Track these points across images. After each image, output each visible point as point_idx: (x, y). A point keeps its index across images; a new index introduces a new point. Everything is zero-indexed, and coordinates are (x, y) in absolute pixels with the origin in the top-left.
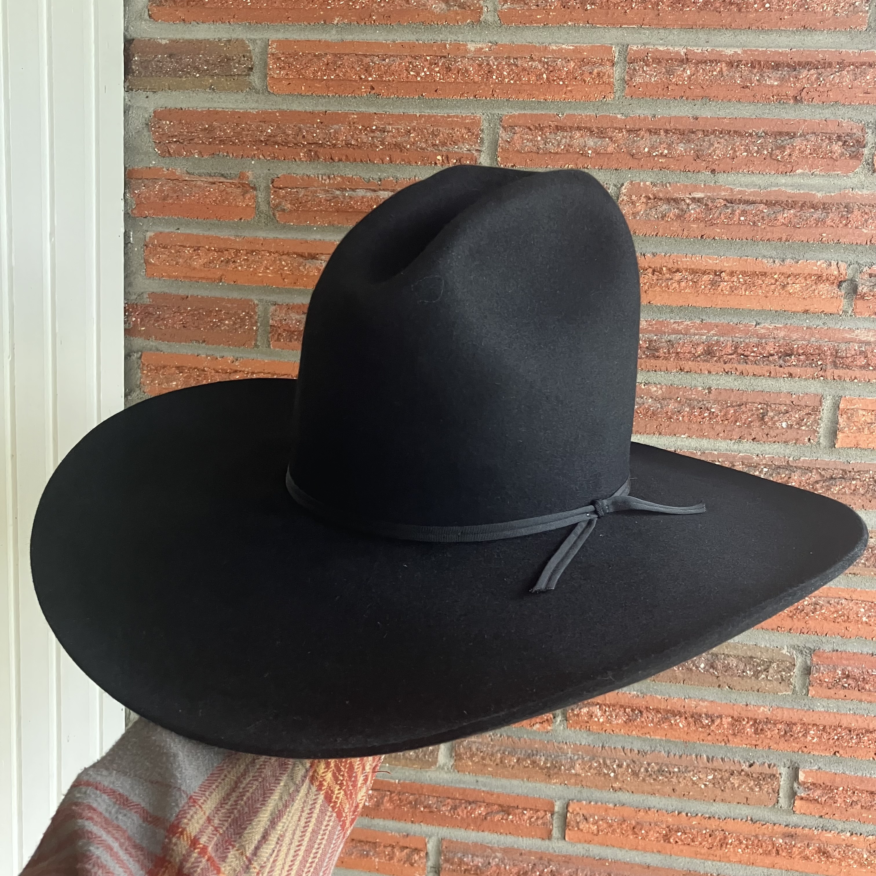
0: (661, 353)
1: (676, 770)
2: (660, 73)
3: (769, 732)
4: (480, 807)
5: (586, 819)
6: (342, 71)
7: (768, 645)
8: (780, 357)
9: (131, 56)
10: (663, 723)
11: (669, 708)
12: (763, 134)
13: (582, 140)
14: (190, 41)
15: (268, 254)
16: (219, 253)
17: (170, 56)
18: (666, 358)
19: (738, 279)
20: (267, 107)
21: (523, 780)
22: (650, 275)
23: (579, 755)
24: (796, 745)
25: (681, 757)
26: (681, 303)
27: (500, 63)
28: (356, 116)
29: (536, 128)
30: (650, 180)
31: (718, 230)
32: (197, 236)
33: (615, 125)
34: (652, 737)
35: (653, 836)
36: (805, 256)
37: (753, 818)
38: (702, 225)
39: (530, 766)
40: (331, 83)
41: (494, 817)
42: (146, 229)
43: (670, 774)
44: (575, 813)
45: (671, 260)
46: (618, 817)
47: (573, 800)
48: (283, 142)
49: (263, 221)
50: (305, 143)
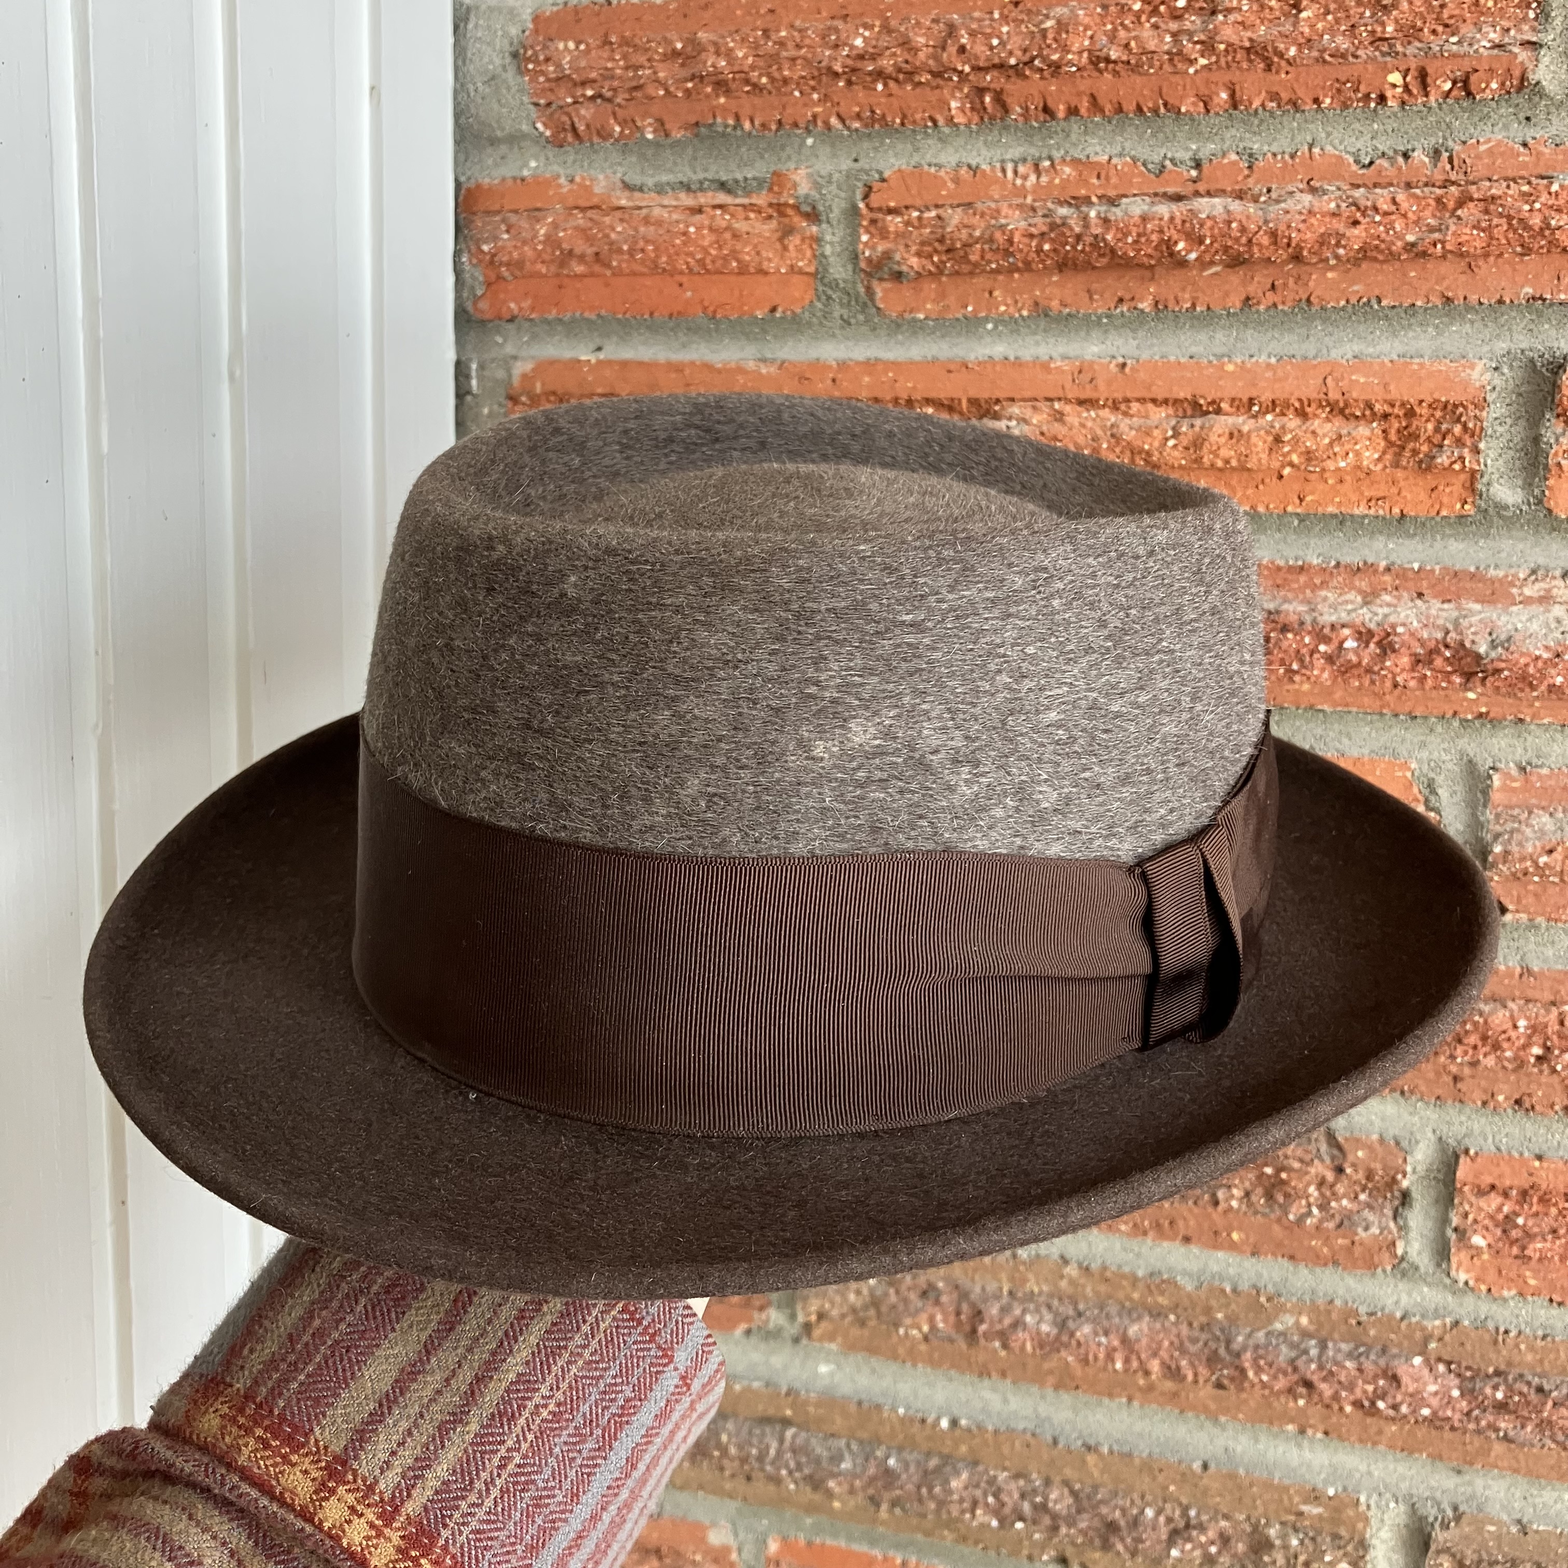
32: (650, 367)
42: (515, 352)
48: (900, 70)
49: (836, 314)
50: (967, 69)
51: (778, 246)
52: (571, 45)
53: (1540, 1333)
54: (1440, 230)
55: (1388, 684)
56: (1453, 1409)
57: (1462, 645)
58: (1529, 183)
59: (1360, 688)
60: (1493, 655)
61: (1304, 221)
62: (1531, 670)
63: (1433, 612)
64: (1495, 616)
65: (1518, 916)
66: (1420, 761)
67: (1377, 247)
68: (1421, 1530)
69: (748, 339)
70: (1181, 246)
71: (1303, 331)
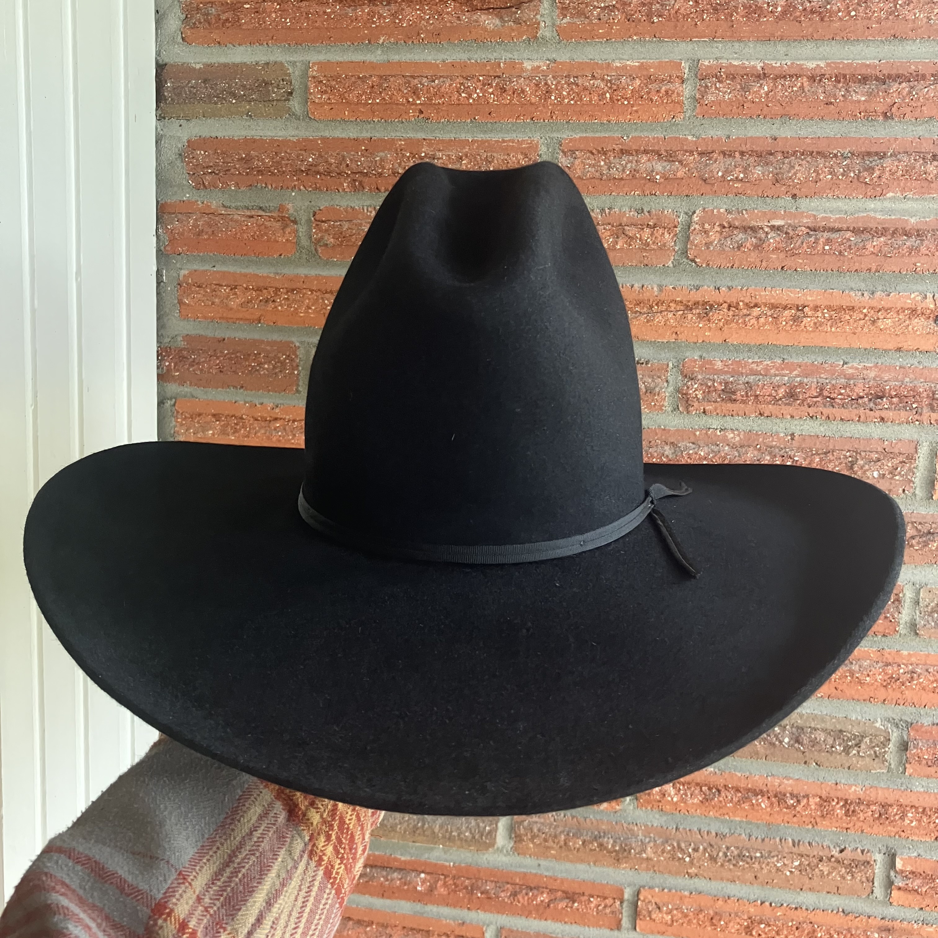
0: (738, 396)
1: (758, 855)
2: (734, 90)
3: (861, 814)
4: (542, 893)
5: (659, 908)
6: (388, 94)
7: (859, 718)
8: (870, 400)
9: (163, 82)
10: (744, 803)
11: (749, 786)
12: (849, 155)
13: (649, 164)
14: (225, 65)
16: (258, 292)
17: (205, 81)
18: (743, 402)
19: (823, 314)
20: (307, 134)
21: (589, 864)
22: (725, 310)
23: (650, 837)
24: (893, 829)
25: (763, 840)
26: (760, 340)
27: (559, 82)
28: (403, 143)
29: (599, 152)
30: (725, 206)
31: (800, 261)
33: (685, 148)
34: (732, 818)
35: (733, 927)
36: (897, 288)
37: (845, 909)
38: (782, 256)
39: (597, 849)
40: (376, 107)
41: (558, 904)
42: (180, 267)
43: (752, 860)
44: (647, 901)
45: (748, 294)
46: (694, 906)
47: (644, 887)
48: (325, 171)
49: (304, 258)
50: (349, 172)
51: (282, 231)
52: (202, 152)
69: (271, 265)
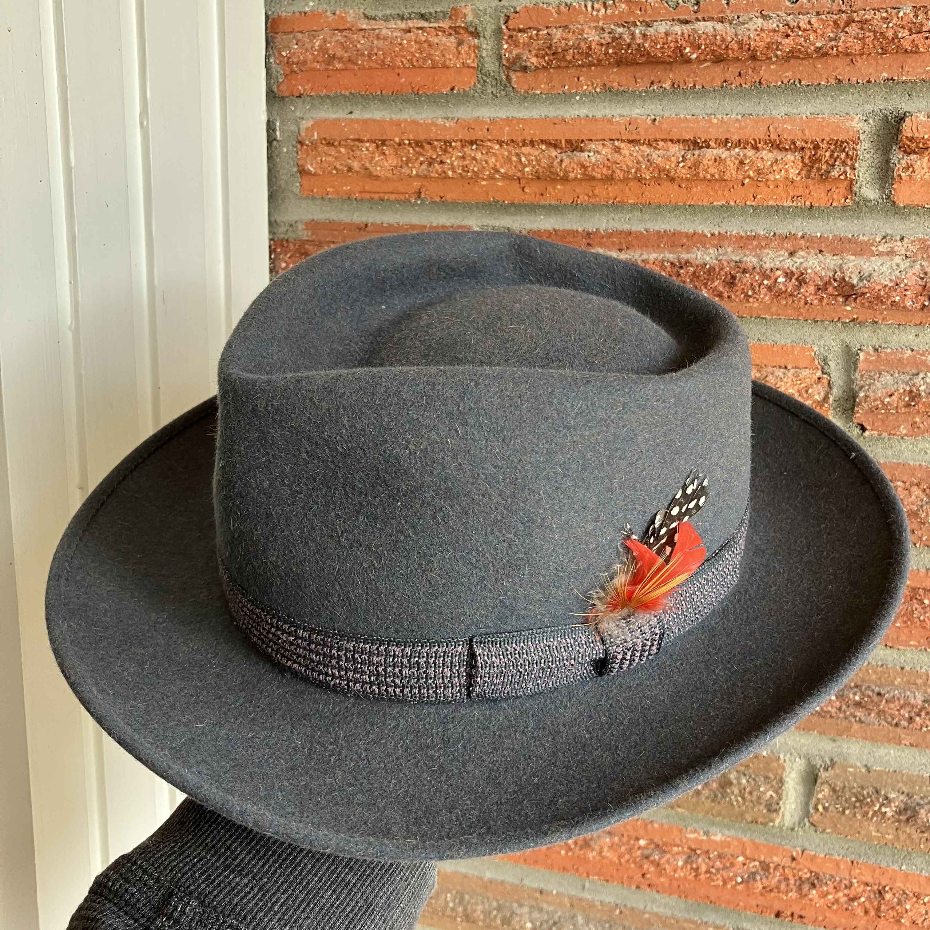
15: (497, 147)
16: (417, 149)
32: (381, 123)
42: (301, 115)
49: (489, 91)
51: (455, 51)
53: (880, 663)
54: (836, 40)
55: (802, 302)
56: (832, 707)
57: (843, 279)
58: (887, 11)
59: (786, 305)
60: (861, 284)
61: (758, 35)
62: (882, 293)
63: (828, 261)
64: (862, 263)
65: (872, 433)
66: (819, 346)
67: (799, 50)
68: (813, 773)
69: (438, 105)
70: (688, 50)
71: (757, 100)
